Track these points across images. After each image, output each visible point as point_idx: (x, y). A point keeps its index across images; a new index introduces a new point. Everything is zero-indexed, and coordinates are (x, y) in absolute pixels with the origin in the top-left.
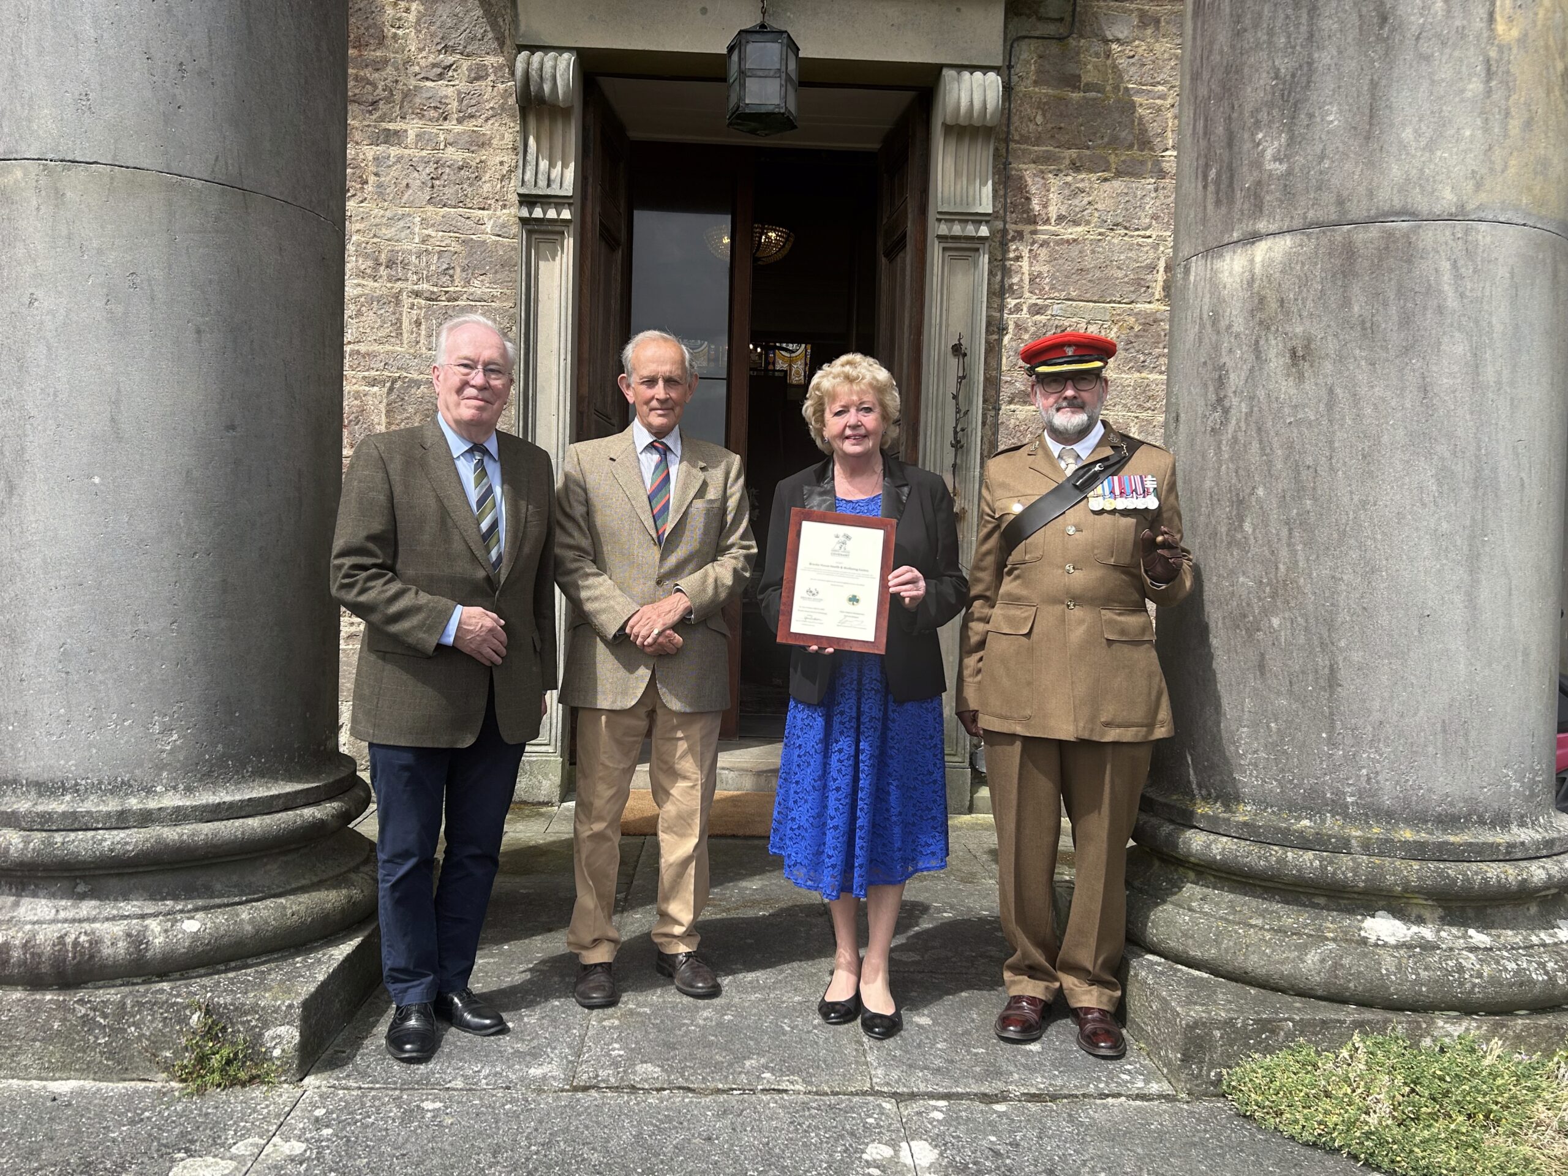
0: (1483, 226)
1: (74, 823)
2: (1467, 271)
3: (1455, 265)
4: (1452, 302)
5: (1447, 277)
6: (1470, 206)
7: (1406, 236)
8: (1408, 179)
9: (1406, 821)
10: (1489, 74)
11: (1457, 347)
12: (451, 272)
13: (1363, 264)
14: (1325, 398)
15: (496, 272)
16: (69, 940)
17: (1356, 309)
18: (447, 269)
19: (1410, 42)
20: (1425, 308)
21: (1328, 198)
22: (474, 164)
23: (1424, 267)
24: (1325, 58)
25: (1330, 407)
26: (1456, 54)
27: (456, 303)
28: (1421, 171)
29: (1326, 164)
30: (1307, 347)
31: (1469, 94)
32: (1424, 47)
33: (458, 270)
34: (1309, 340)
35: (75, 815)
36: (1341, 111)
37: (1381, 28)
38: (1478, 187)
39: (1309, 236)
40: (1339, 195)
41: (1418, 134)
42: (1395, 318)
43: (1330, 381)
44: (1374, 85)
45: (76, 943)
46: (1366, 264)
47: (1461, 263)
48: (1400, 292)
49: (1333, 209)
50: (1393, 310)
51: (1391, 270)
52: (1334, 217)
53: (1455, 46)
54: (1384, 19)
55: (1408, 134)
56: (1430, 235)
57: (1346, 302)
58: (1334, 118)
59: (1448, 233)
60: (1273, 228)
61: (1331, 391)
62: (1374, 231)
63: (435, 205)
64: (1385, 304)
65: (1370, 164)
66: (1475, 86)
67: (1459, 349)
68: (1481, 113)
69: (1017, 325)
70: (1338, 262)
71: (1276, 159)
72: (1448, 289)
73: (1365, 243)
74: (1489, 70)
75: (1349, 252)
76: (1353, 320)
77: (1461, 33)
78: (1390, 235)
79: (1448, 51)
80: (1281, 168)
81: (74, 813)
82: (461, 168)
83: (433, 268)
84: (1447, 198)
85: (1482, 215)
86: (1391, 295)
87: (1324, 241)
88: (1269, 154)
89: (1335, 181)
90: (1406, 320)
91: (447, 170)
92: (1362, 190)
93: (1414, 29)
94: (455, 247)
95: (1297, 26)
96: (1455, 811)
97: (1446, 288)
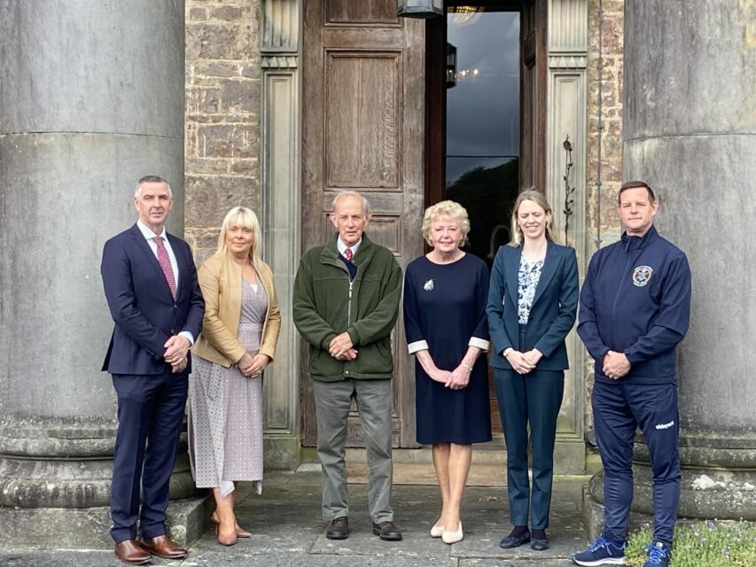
0: (743, 137)
1: (81, 435)
2: (736, 159)
3: (730, 156)
4: (729, 175)
5: (726, 162)
6: (737, 127)
7: (706, 142)
8: (706, 116)
9: (715, 430)
10: (744, 63)
11: (732, 196)
12: (215, 103)
13: (687, 156)
14: (673, 220)
15: (246, 102)
16: (83, 486)
17: (685, 178)
18: (213, 101)
19: (705, 48)
20: (716, 178)
21: (672, 122)
22: (229, 29)
23: (715, 158)
24: (669, 53)
25: (675, 225)
26: (727, 54)
27: (219, 124)
28: (712, 111)
29: (671, 105)
30: (665, 195)
31: (733, 74)
32: (712, 51)
33: (220, 101)
34: (666, 192)
35: (80, 432)
36: (676, 80)
37: (692, 40)
38: (740, 118)
39: (665, 140)
40: (676, 121)
41: (710, 93)
42: (702, 183)
43: (675, 212)
44: (689, 68)
45: (86, 488)
46: (689, 156)
47: (732, 155)
48: (704, 169)
49: (674, 128)
50: (701, 178)
51: (699, 159)
52: (674, 132)
53: (726, 50)
54: (693, 37)
55: (705, 93)
56: (717, 142)
57: (681, 175)
58: (673, 82)
59: (726, 141)
60: (651, 134)
61: (676, 218)
62: (692, 139)
63: (205, 58)
64: (698, 175)
65: (689, 107)
66: (737, 69)
67: (733, 197)
68: (740, 82)
69: (612, 126)
70: (677, 154)
71: (651, 100)
72: (727, 169)
73: (688, 144)
74: (744, 61)
75: (682, 149)
76: (684, 183)
77: (730, 44)
78: (699, 141)
79: (723, 53)
80: (652, 105)
81: (81, 431)
82: (221, 32)
83: (203, 101)
84: (725, 124)
85: (743, 131)
86: (700, 171)
87: (671, 143)
88: (648, 96)
89: (675, 114)
90: (708, 184)
91: (212, 34)
92: (686, 119)
93: (707, 42)
94: (217, 85)
95: (658, 35)
96: (740, 425)
97: (726, 168)
